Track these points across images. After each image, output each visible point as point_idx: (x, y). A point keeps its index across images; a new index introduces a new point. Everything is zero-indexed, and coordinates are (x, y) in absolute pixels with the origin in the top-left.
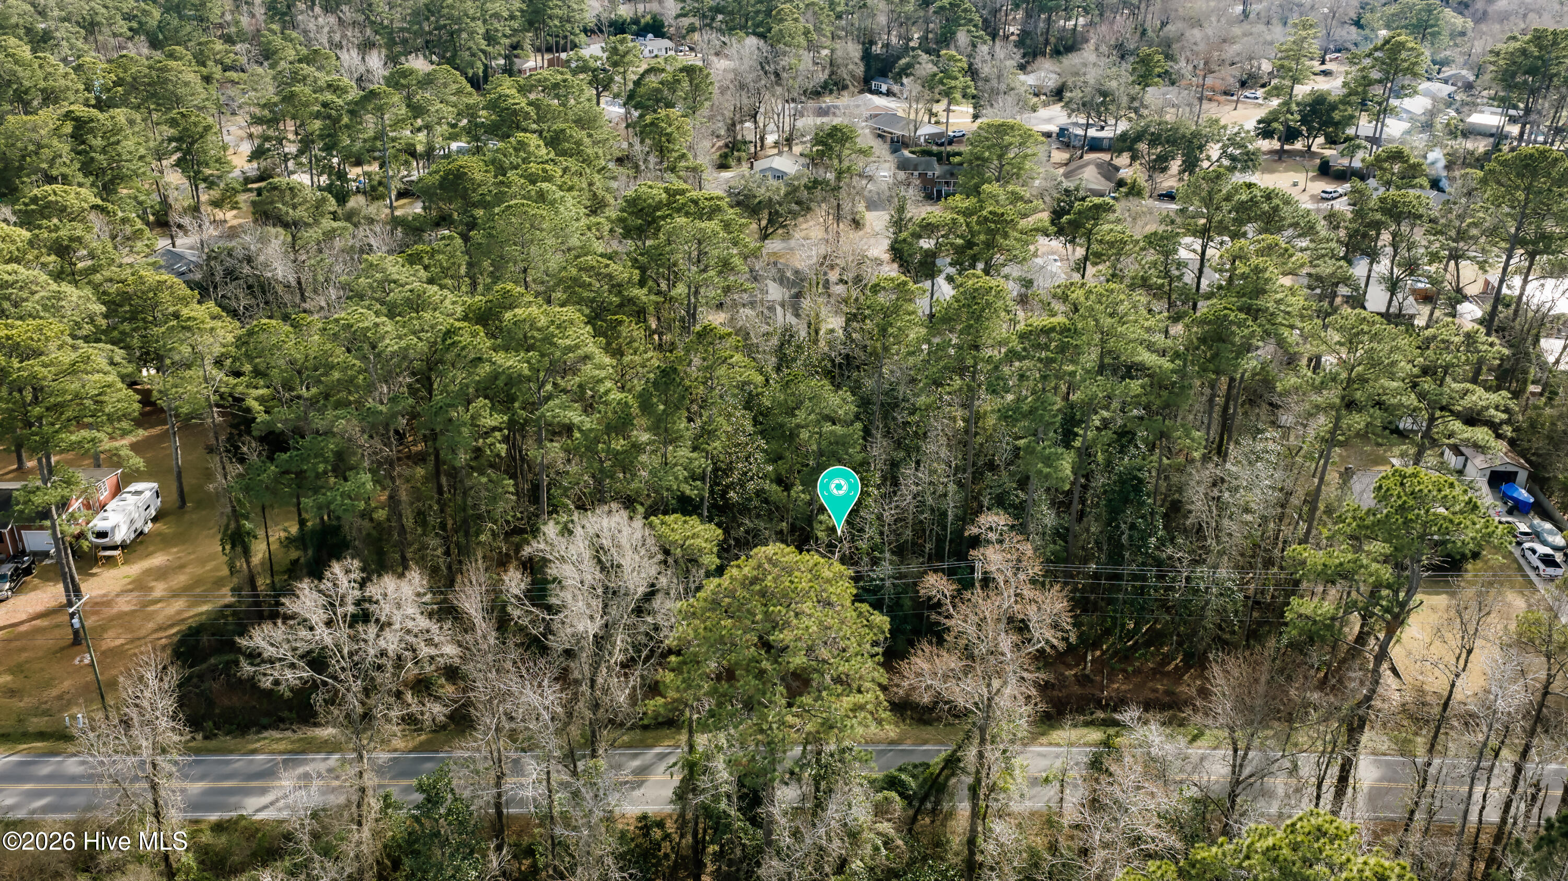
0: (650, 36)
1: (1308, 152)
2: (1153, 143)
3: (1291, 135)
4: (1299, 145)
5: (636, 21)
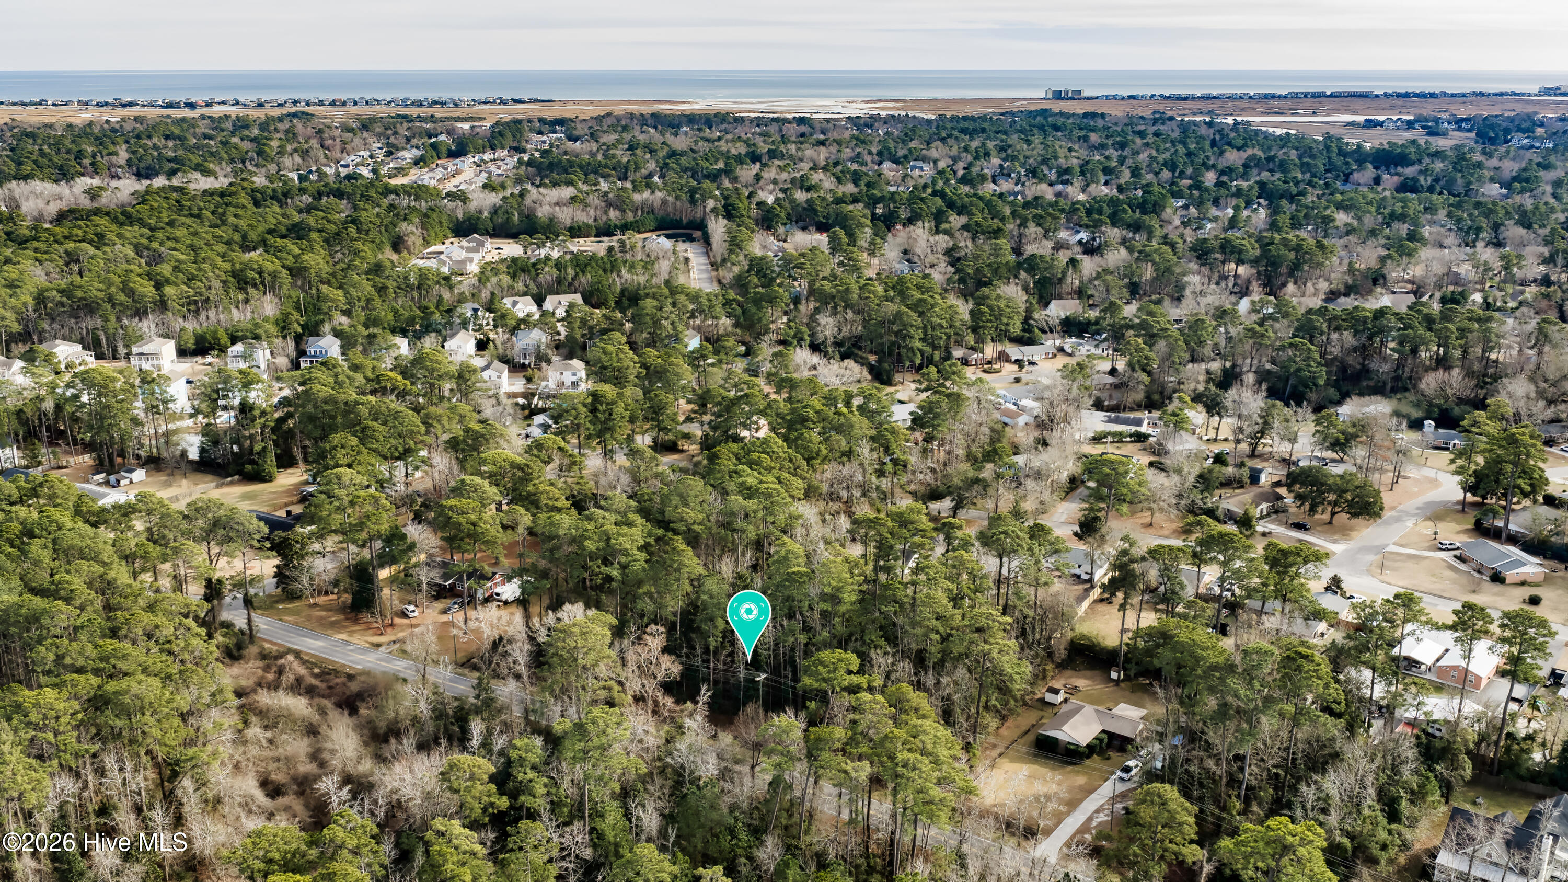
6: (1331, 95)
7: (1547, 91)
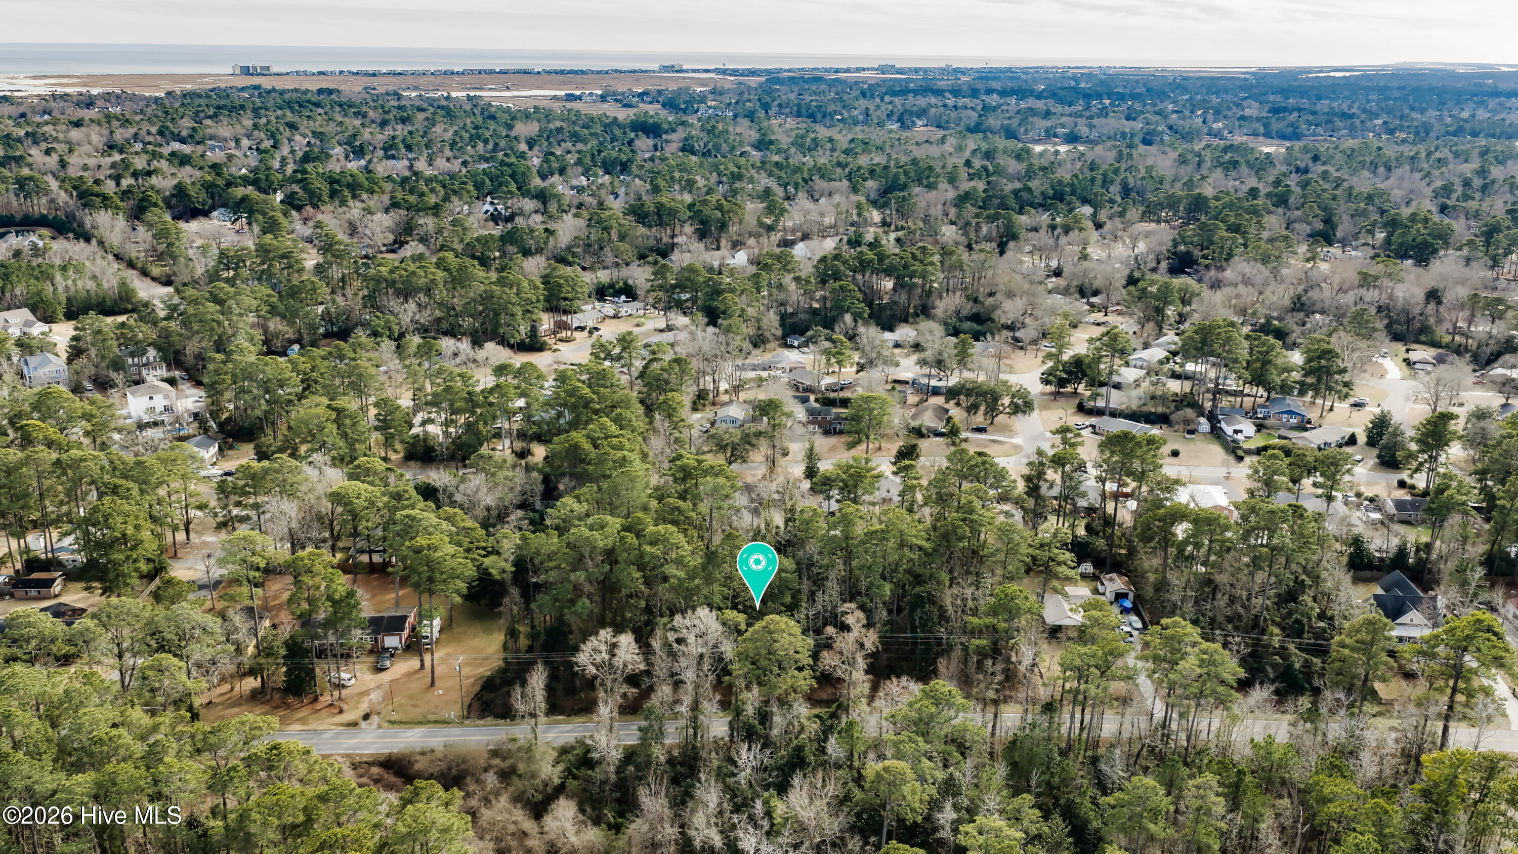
0: (623, 298)
1: (1075, 393)
2: (968, 395)
3: (1062, 383)
4: (1069, 389)
5: (612, 286)
6: (500, 72)
7: (665, 69)
